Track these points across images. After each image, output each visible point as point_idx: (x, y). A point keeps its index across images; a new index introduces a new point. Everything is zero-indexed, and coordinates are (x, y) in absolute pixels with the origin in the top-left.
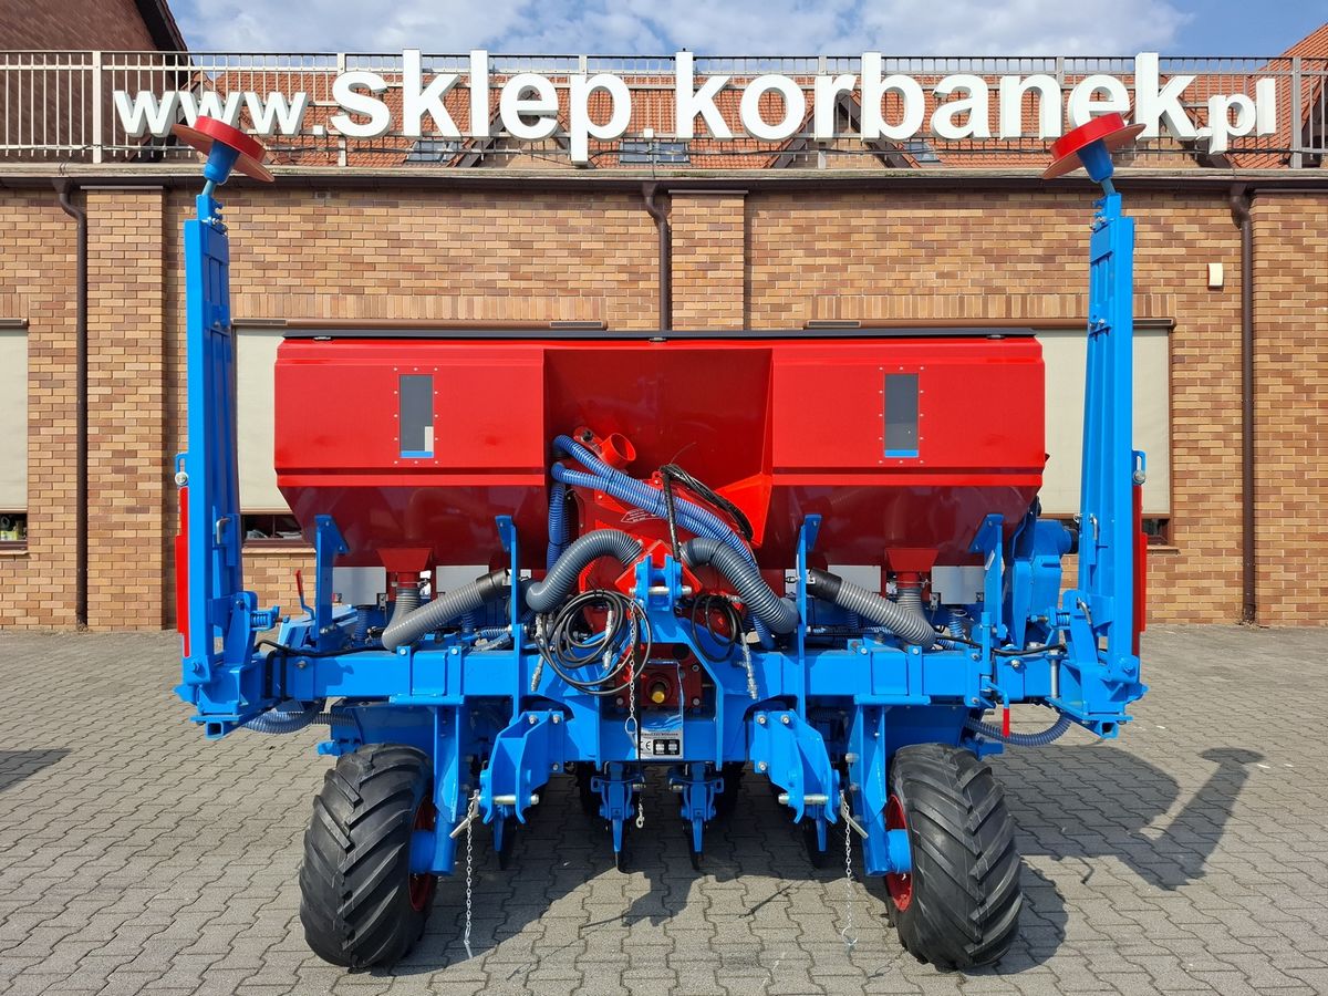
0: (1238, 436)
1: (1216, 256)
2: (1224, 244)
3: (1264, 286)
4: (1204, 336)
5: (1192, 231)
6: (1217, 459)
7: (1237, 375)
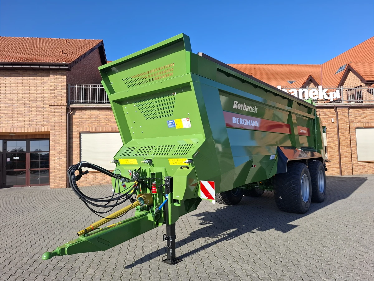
0: (337, 145)
1: (332, 117)
2: (333, 115)
3: (340, 122)
4: (331, 130)
5: (329, 114)
6: (334, 149)
7: (337, 136)
